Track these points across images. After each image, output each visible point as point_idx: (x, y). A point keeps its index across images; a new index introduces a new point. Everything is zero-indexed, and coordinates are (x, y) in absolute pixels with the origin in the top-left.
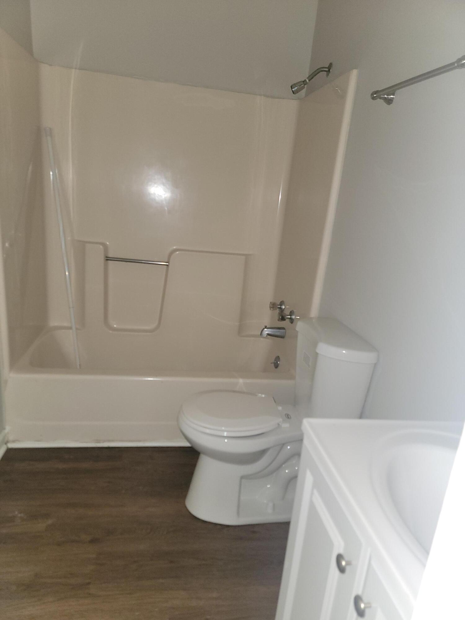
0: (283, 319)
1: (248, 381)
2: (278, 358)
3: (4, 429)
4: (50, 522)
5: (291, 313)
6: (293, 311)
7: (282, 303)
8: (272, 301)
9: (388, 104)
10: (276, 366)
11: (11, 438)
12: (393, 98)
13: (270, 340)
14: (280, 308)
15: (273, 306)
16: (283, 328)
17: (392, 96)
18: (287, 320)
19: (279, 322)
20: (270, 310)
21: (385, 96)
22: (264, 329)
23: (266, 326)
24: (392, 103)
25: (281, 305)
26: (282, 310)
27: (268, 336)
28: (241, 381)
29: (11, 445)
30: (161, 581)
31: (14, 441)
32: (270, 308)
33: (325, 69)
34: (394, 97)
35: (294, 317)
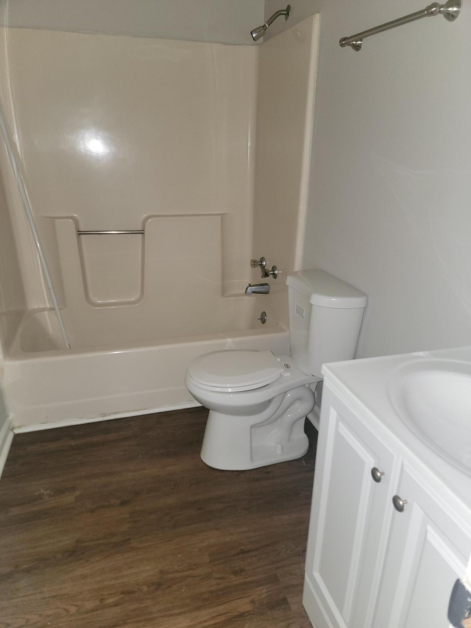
0: (266, 275)
1: (237, 339)
2: (264, 314)
3: (8, 416)
4: (78, 493)
5: (274, 268)
6: (275, 266)
7: (262, 260)
8: (252, 259)
9: (356, 50)
10: (263, 321)
11: (16, 424)
12: (361, 44)
13: (254, 297)
14: (261, 265)
15: (254, 263)
16: (267, 284)
17: (359, 42)
18: (271, 276)
19: (263, 278)
20: (252, 267)
21: (354, 42)
22: (248, 287)
23: (250, 284)
24: (360, 49)
25: (262, 262)
26: (263, 267)
27: (253, 294)
28: (229, 340)
29: (17, 431)
30: (195, 526)
31: (19, 427)
32: (252, 265)
33: (283, 12)
34: (362, 42)
35: (277, 272)
